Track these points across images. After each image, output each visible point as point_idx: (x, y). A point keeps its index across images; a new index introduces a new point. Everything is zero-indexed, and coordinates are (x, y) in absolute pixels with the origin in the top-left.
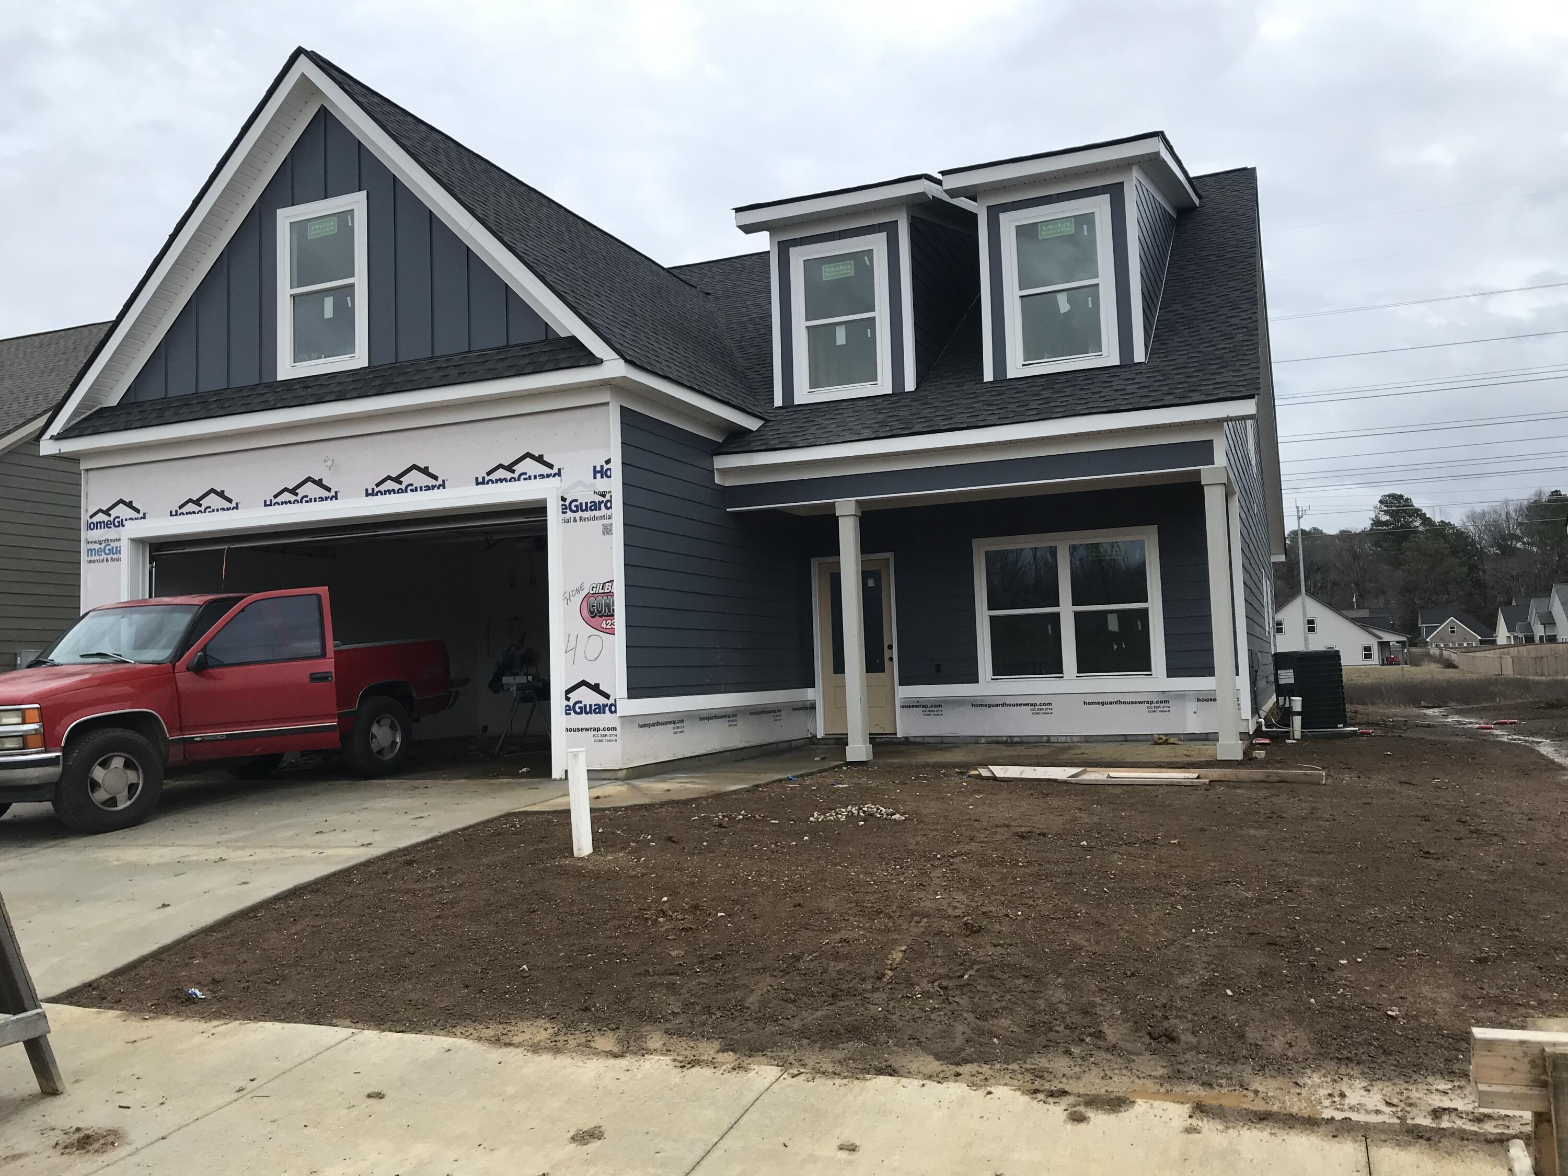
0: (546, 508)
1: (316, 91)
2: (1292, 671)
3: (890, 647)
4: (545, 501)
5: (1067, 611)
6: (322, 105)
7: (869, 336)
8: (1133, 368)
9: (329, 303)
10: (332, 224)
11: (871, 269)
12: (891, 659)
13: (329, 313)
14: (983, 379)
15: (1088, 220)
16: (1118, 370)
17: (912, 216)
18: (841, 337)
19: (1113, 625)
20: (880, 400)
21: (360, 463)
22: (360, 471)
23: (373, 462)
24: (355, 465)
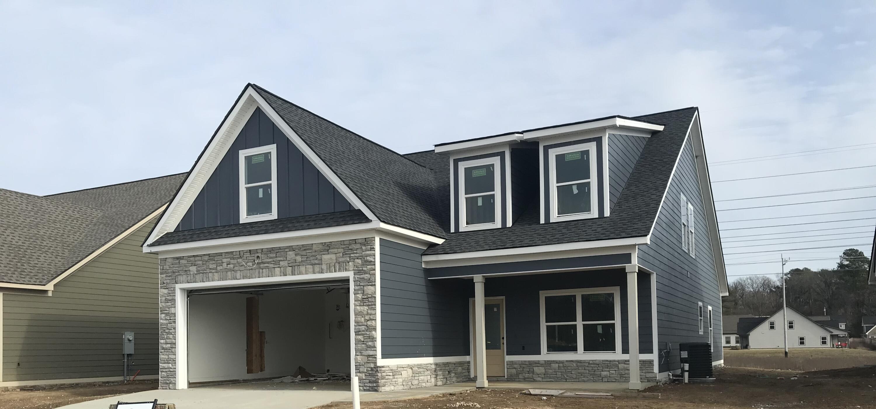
0: (349, 279)
1: (255, 101)
2: (687, 352)
3: (503, 338)
4: (349, 277)
5: (580, 324)
6: (258, 106)
7: (492, 202)
8: (604, 219)
9: (261, 191)
10: (262, 157)
11: (493, 173)
12: (503, 344)
13: (261, 195)
14: (540, 222)
15: (587, 152)
16: (597, 220)
17: (512, 149)
18: (480, 203)
19: (600, 330)
20: (495, 231)
21: (274, 259)
22: (273, 262)
23: (279, 259)
24: (272, 260)
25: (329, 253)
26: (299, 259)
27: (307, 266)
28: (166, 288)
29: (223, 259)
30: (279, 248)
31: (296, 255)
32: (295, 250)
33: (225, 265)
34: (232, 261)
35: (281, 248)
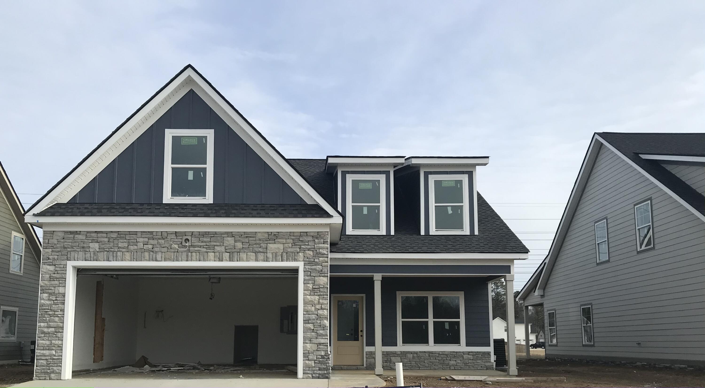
0: (298, 269)
1: (190, 83)
5: (431, 320)
6: (191, 89)
7: (377, 212)
8: (473, 237)
9: (190, 173)
10: (194, 140)
13: (190, 177)
14: (420, 233)
15: (460, 182)
16: (468, 236)
17: (396, 170)
18: (365, 211)
19: (447, 327)
20: (382, 237)
21: (208, 244)
22: (207, 247)
23: (215, 244)
24: (205, 244)
25: (276, 242)
26: (239, 245)
27: (249, 253)
28: (51, 264)
29: (138, 239)
30: (215, 233)
31: (235, 241)
32: (234, 237)
33: (141, 245)
34: (151, 241)
35: (217, 233)
